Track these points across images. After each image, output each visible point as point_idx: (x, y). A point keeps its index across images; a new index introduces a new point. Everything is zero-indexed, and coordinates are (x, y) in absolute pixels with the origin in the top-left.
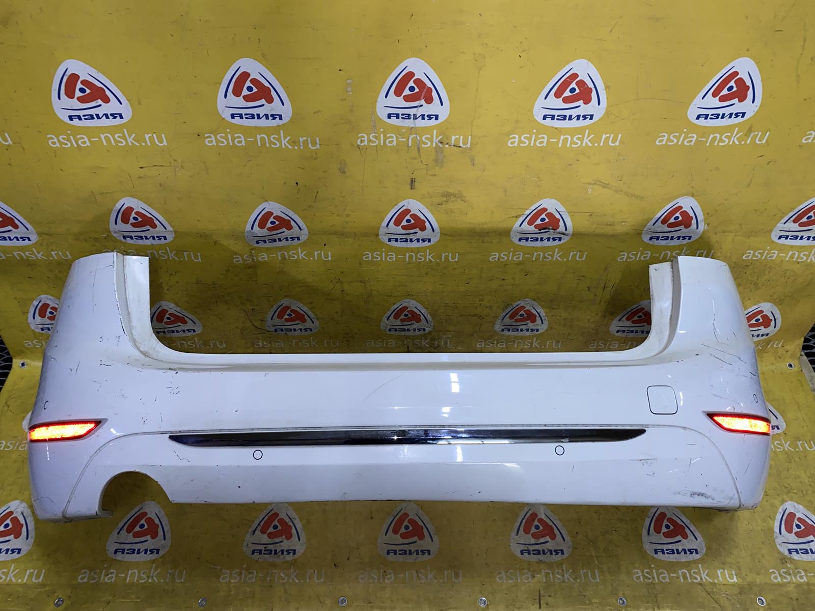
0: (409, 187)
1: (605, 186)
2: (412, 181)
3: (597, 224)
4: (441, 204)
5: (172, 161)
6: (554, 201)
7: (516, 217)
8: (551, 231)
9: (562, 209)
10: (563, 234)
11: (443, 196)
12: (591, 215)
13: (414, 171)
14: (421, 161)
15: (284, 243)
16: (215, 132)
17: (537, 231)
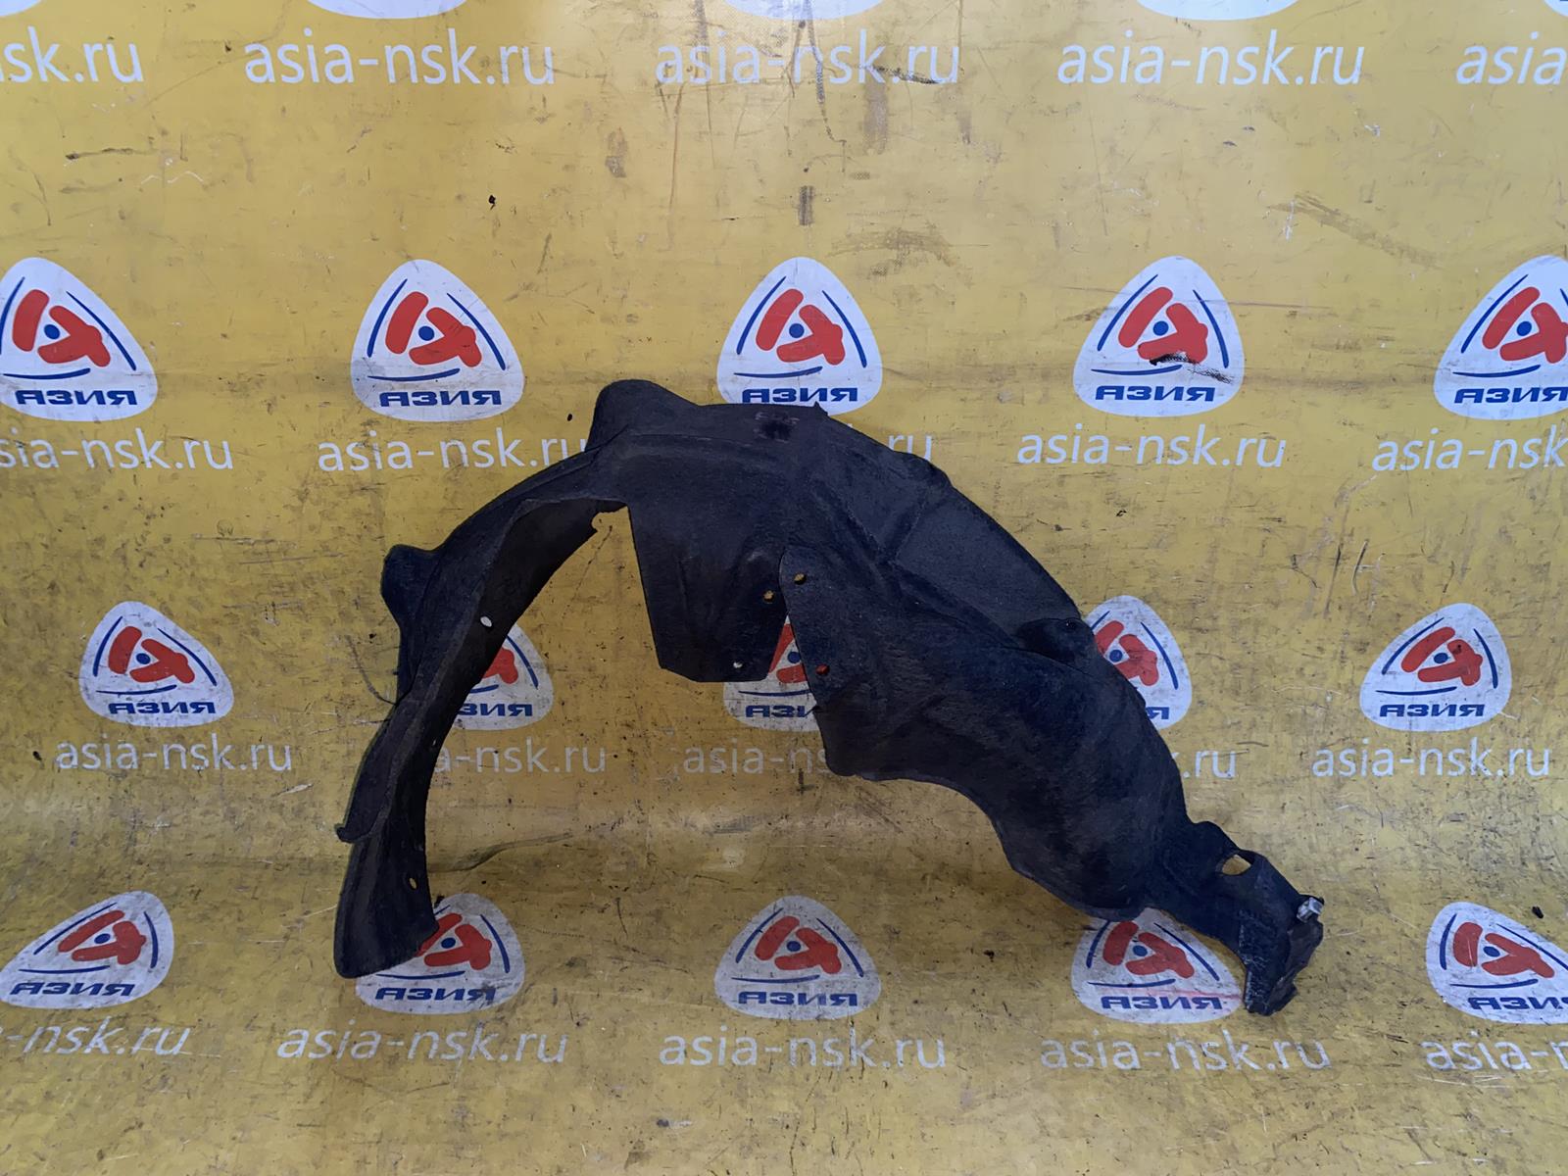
0: (796, 217)
1: (1329, 217)
2: (806, 197)
3: (1313, 346)
4: (885, 274)
5: (157, 137)
6: (1188, 265)
7: (1089, 318)
8: (1186, 365)
9: (1211, 292)
10: (1219, 377)
11: (887, 246)
12: (1294, 314)
13: (810, 164)
14: (829, 131)
15: (456, 411)
16: (270, 39)
17: (1147, 365)
